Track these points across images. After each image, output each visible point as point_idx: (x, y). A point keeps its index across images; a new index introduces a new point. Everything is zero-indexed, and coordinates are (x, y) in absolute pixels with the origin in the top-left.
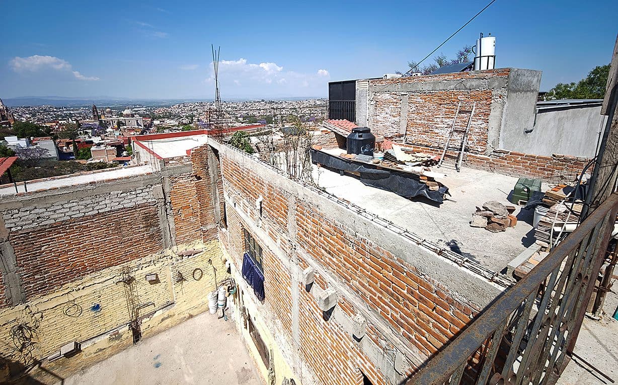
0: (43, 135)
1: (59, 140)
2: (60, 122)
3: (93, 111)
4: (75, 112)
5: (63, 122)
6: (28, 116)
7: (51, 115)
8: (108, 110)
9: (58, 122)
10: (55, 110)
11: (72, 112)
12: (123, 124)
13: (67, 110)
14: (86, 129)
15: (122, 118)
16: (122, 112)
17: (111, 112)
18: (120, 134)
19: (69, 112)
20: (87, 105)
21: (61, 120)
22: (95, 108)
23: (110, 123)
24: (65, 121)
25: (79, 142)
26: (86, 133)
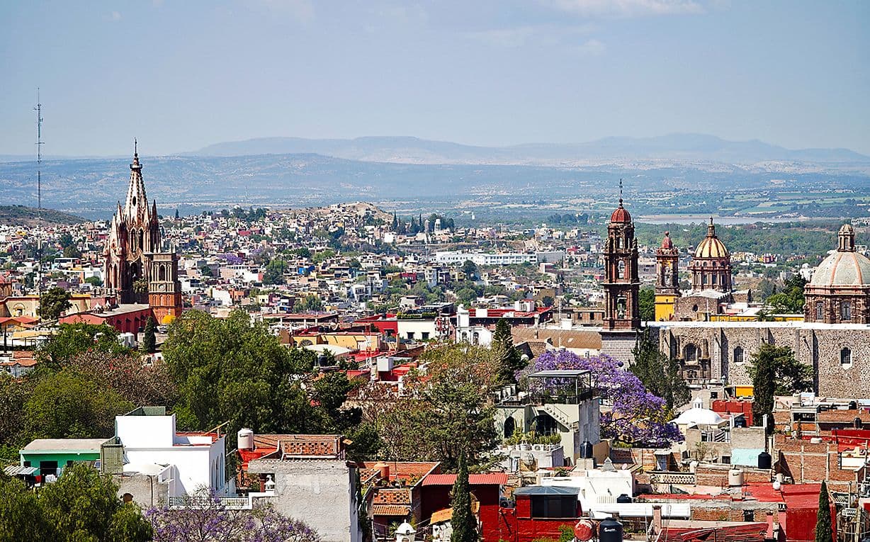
0: (302, 422)
1: (379, 466)
2: (404, 328)
3: (612, 258)
4: (502, 257)
5: (418, 328)
6: (250, 277)
7: (363, 277)
8: (708, 249)
9: (393, 331)
10: (389, 238)
11: (479, 259)
12: (794, 370)
13: (457, 244)
14: (545, 399)
15: (800, 324)
16: (805, 272)
17: (723, 272)
18: (764, 461)
19: (461, 257)
20: (575, 206)
21: (411, 316)
22: (625, 228)
23: (706, 363)
24: (430, 327)
25: (489, 494)
26: (546, 425)
